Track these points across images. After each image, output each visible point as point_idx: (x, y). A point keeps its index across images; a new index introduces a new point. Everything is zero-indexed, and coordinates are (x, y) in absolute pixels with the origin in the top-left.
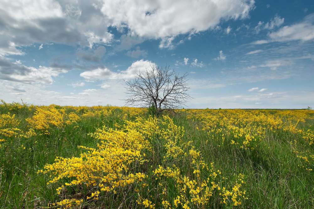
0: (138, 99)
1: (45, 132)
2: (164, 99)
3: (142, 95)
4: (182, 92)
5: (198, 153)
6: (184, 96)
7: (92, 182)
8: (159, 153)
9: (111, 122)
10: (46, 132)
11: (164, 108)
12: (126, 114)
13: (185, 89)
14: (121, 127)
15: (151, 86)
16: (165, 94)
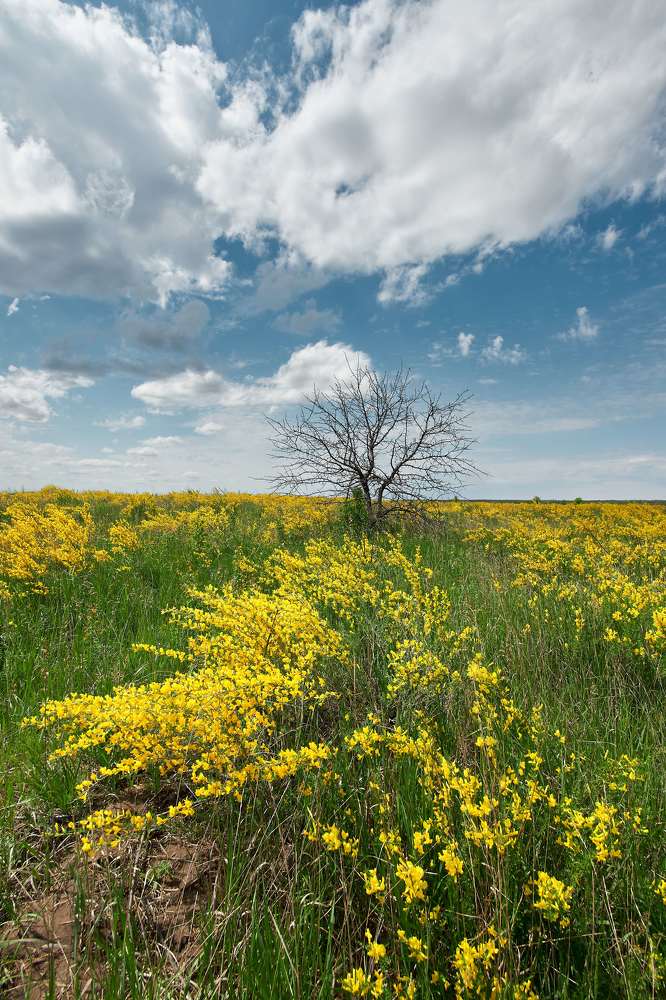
0: (311, 476)
1: (33, 586)
2: (393, 474)
3: (323, 462)
4: (452, 455)
5: (494, 674)
6: (456, 467)
7: (175, 762)
8: (375, 664)
9: (228, 551)
10: (38, 588)
11: (393, 504)
12: (273, 525)
13: (462, 444)
14: (259, 570)
15: (351, 435)
16: (397, 461)
